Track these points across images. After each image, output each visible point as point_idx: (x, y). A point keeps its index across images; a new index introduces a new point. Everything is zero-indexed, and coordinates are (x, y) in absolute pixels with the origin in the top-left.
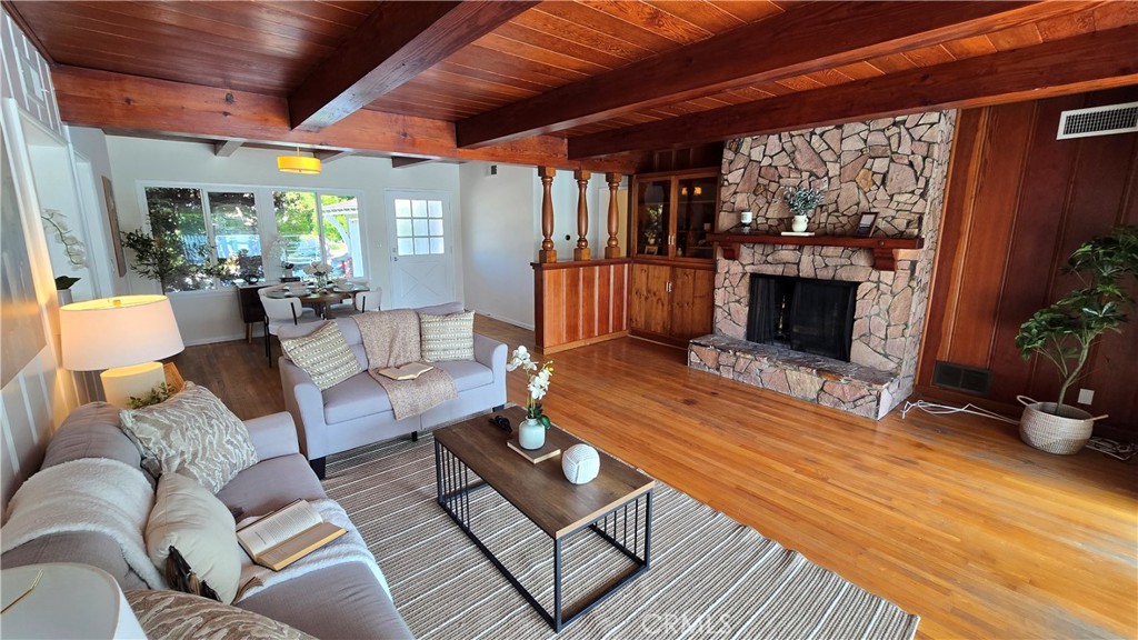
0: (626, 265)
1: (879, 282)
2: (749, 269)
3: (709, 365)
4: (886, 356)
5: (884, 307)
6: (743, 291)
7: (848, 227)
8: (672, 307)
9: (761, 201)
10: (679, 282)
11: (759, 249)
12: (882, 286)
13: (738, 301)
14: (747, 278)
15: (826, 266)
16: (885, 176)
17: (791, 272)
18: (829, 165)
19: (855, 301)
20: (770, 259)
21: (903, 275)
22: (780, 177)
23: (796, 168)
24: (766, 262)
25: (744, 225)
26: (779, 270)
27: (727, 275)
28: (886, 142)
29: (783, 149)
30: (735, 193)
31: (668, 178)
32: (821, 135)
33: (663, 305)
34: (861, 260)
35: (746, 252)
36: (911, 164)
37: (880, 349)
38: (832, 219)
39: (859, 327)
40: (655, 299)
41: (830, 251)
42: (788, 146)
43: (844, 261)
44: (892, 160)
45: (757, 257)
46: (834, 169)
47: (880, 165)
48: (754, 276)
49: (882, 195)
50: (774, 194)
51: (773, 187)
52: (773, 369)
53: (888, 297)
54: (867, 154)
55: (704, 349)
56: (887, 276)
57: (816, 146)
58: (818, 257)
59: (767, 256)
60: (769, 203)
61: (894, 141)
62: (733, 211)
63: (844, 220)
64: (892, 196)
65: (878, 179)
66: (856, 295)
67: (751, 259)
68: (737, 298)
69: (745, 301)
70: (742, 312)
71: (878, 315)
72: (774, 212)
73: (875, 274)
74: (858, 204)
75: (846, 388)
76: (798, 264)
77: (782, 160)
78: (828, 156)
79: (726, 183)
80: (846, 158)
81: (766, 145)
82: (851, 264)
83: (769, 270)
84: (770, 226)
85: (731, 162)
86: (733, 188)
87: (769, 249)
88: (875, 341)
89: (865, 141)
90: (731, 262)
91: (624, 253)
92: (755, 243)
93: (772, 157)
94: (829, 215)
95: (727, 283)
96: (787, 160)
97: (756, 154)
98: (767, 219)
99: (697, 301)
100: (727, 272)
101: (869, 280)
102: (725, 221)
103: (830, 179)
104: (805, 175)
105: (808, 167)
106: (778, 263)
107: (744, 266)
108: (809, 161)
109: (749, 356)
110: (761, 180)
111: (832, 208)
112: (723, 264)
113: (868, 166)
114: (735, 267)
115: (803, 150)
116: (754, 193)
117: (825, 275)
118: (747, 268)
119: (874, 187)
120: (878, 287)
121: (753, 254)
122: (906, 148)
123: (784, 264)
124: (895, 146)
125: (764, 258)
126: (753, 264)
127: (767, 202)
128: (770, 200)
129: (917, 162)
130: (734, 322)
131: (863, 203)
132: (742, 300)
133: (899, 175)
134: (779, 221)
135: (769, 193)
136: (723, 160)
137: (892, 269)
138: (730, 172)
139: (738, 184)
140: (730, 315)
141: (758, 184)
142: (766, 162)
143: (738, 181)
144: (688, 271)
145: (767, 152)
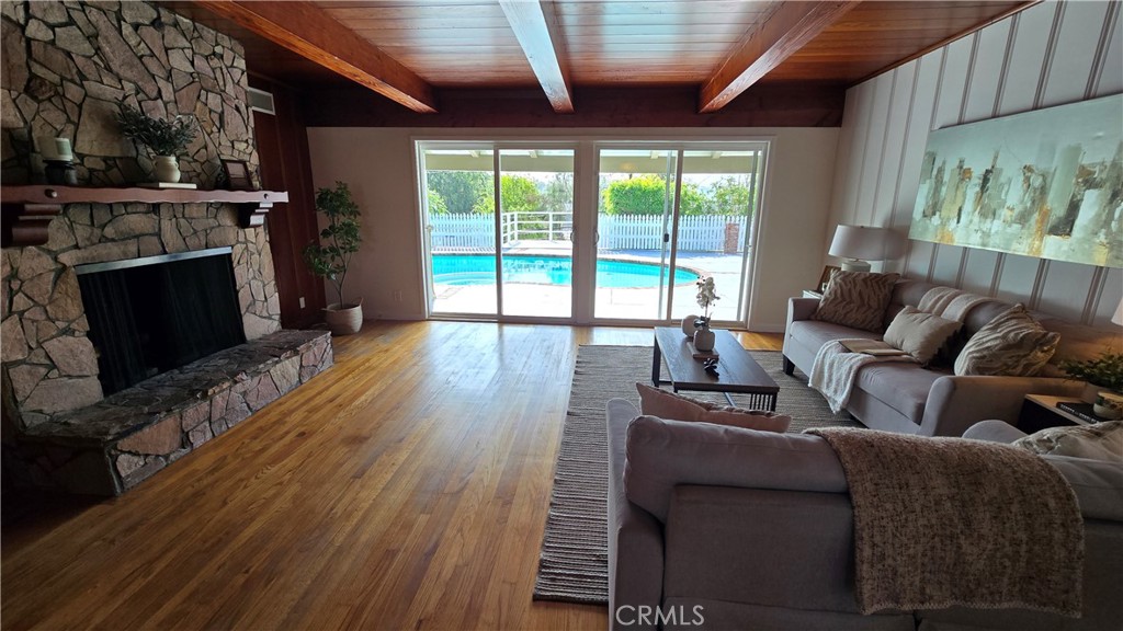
1: (246, 241)
2: (68, 259)
4: (270, 318)
5: (256, 268)
6: (75, 309)
9: (55, 116)
11: (82, 215)
12: (250, 245)
13: (68, 331)
14: (73, 282)
15: (195, 232)
16: (221, 116)
17: (152, 249)
18: (160, 83)
19: (232, 269)
20: (109, 231)
22: (83, 77)
23: (108, 69)
24: (104, 239)
25: (61, 165)
26: (131, 250)
27: (17, 285)
28: (212, 75)
29: (72, 21)
32: (136, 28)
34: (228, 218)
36: (237, 109)
37: (265, 314)
39: (244, 298)
41: (194, 209)
42: (80, 18)
43: (212, 222)
44: (223, 100)
45: (82, 232)
46: (168, 93)
47: (214, 101)
49: (223, 139)
50: (80, 106)
51: (73, 92)
53: (256, 257)
54: (198, 82)
56: (250, 231)
57: (131, 42)
58: (182, 221)
59: (103, 227)
60: (77, 126)
61: (218, 74)
64: (232, 143)
65: (216, 117)
66: (231, 263)
67: (67, 240)
68: (61, 325)
69: (83, 325)
70: (80, 352)
71: (254, 278)
72: (94, 143)
73: (241, 232)
74: (206, 147)
76: (158, 235)
77: (76, 43)
78: (153, 66)
80: (180, 81)
82: (219, 225)
83: (114, 253)
84: (91, 171)
87: (103, 214)
88: (259, 306)
89: (193, 64)
93: (51, 27)
96: (87, 48)
98: (80, 156)
101: (238, 242)
103: (166, 104)
104: (129, 87)
105: (129, 74)
106: (124, 238)
107: (54, 255)
108: (129, 65)
110: (37, 69)
113: (203, 98)
115: (112, 40)
116: (28, 92)
117: (196, 245)
118: (65, 258)
119: (215, 129)
120: (247, 248)
121: (71, 227)
122: (230, 89)
123: (137, 237)
124: (221, 83)
125: (97, 232)
126: (77, 247)
127: (69, 120)
128: (75, 119)
129: (243, 108)
130: (70, 377)
131: (211, 147)
132: (74, 326)
133: (233, 119)
134: (105, 159)
135: (68, 104)
137: (255, 226)
140: (54, 367)
141: (33, 77)
142: (38, 31)
145: (35, 10)
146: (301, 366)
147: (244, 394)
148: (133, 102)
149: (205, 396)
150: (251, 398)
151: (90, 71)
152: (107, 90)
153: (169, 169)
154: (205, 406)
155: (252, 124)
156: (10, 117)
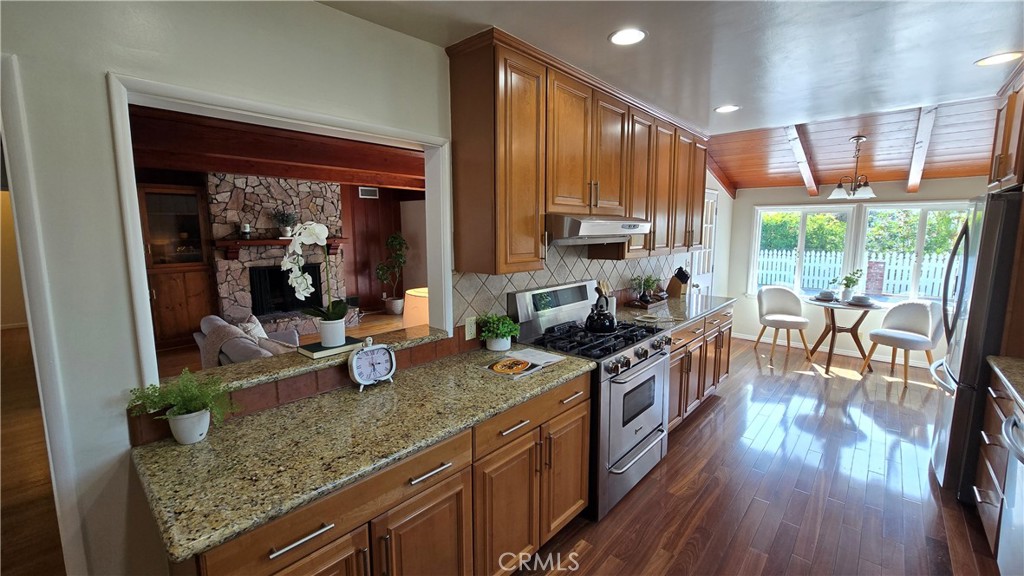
1: (329, 261)
2: (247, 265)
5: (334, 273)
6: (246, 282)
9: (250, 216)
11: (254, 250)
12: (331, 263)
13: (243, 290)
14: (247, 272)
16: (322, 207)
18: (294, 198)
19: (320, 273)
20: (263, 255)
21: (339, 256)
22: (262, 202)
23: (272, 197)
24: (261, 258)
25: (246, 233)
26: (271, 263)
27: (228, 272)
28: (320, 191)
29: (261, 184)
30: (225, 209)
32: (285, 180)
34: (320, 251)
35: (243, 254)
36: (332, 203)
37: (336, 295)
39: (324, 287)
42: (264, 182)
43: (311, 252)
44: (324, 200)
45: (253, 256)
46: (296, 201)
47: (319, 201)
48: (252, 269)
49: (323, 217)
50: (259, 212)
51: (258, 207)
52: (305, 321)
53: (334, 268)
54: (312, 195)
56: (332, 257)
57: (283, 185)
59: (261, 254)
60: (257, 219)
61: (324, 189)
62: (226, 223)
64: (327, 218)
65: (319, 208)
66: (319, 270)
67: (248, 258)
68: (241, 287)
69: (248, 288)
70: (246, 298)
71: (332, 278)
72: (262, 224)
74: (312, 221)
77: (261, 191)
78: (291, 192)
79: (215, 201)
80: (302, 196)
81: (247, 179)
83: (264, 263)
84: (260, 234)
85: (217, 186)
86: (223, 206)
87: (262, 249)
89: (310, 188)
90: (230, 262)
92: (251, 246)
93: (253, 187)
95: (229, 278)
96: (265, 191)
97: (240, 183)
98: (258, 230)
99: (193, 299)
100: (229, 269)
101: (324, 261)
102: (219, 230)
103: (295, 206)
104: (280, 202)
105: (280, 197)
106: (269, 258)
107: (243, 263)
108: (281, 194)
110: (247, 202)
112: (222, 264)
113: (314, 201)
114: (235, 265)
115: (275, 187)
116: (243, 210)
118: (246, 264)
119: (318, 213)
121: (250, 254)
122: (329, 195)
123: (275, 258)
124: (324, 193)
125: (259, 255)
126: (251, 261)
128: (257, 216)
129: (335, 202)
130: (241, 306)
131: (315, 221)
132: (246, 288)
133: (329, 208)
134: (266, 230)
135: (255, 212)
136: (209, 184)
137: (335, 254)
138: (218, 193)
139: (227, 203)
140: (236, 301)
141: (245, 205)
142: (249, 190)
143: (227, 201)
144: (174, 276)
145: (249, 183)
147: (296, 326)
148: (280, 207)
149: (275, 322)
151: (265, 199)
152: (271, 204)
153: (286, 231)
154: (275, 326)
155: (340, 207)
156: (236, 219)
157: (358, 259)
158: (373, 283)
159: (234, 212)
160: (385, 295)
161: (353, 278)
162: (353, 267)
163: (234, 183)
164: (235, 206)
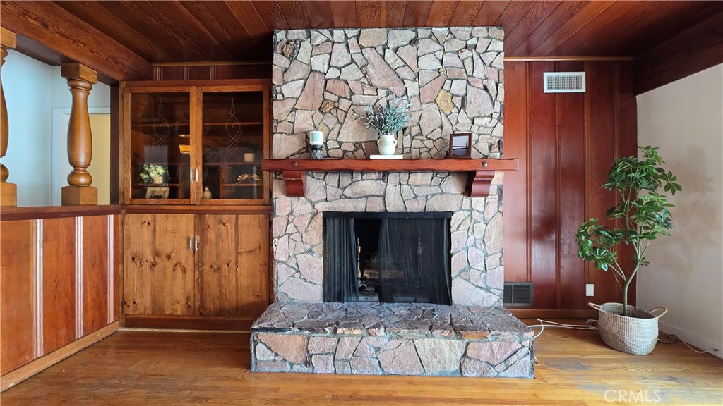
0: (111, 218)
1: (471, 210)
2: (322, 207)
3: (292, 360)
4: (487, 289)
5: (479, 236)
6: (317, 239)
7: (434, 152)
8: (201, 273)
9: (331, 121)
10: (211, 235)
11: (332, 180)
12: (475, 214)
13: (310, 252)
14: (319, 219)
15: (416, 197)
16: (464, 98)
17: (376, 207)
18: (408, 84)
19: (449, 234)
20: (348, 192)
21: (492, 199)
22: (352, 93)
23: (370, 84)
24: (344, 197)
25: (315, 148)
26: (359, 206)
27: (291, 218)
28: (460, 65)
29: (353, 61)
30: (294, 110)
31: (184, 89)
32: (396, 50)
33: (185, 272)
34: (452, 187)
35: (313, 184)
36: (485, 88)
37: (481, 284)
38: (417, 143)
39: (457, 262)
40: (169, 265)
41: (418, 178)
42: (358, 58)
43: (434, 189)
44: (469, 84)
45: (331, 191)
46: (413, 88)
47: (458, 87)
48: (327, 216)
49: (463, 117)
50: (346, 112)
51: (344, 104)
52: (395, 343)
53: (481, 226)
54: (444, 75)
55: (280, 334)
56: (478, 202)
57: (390, 61)
58: (405, 187)
59: (345, 188)
60: (342, 124)
61: (468, 63)
62: (293, 133)
63: (429, 144)
64: (472, 119)
65: (458, 101)
66: (449, 227)
67: (321, 194)
68: (308, 247)
69: (319, 249)
70: (315, 266)
71: (475, 246)
72: (350, 134)
73: (466, 200)
74: (441, 127)
75: (495, 345)
76: (383, 196)
77: (352, 74)
78: (404, 73)
79: (279, 97)
80: (424, 78)
81: (331, 54)
82: (442, 193)
83: (347, 206)
84: (345, 152)
85: (285, 71)
86: (290, 104)
87: (345, 180)
88: (475, 275)
89: (442, 62)
90: (294, 199)
91: (104, 199)
92: (326, 173)
93: (340, 69)
94: (413, 138)
95: (291, 228)
96: (359, 74)
97: (319, 63)
98: (340, 143)
99: (243, 259)
100: (290, 214)
101: (461, 209)
102: (283, 146)
103: (409, 98)
104: (382, 93)
105: (384, 84)
106: (358, 197)
107: (313, 204)
108: (385, 77)
109: (358, 332)
110: (327, 96)
111: (415, 130)
112: (283, 203)
113: (446, 87)
114: (300, 206)
115: (377, 64)
116: (320, 110)
117: (415, 207)
118: (318, 207)
119: (455, 110)
120: (471, 216)
121: (325, 188)
122: (479, 72)
123: (367, 197)
124: (469, 69)
125: (340, 191)
126: (326, 200)
127: (338, 122)
128: (341, 120)
129: (492, 86)
130: (305, 280)
131: (447, 126)
132: (314, 249)
133: (478, 100)
134: (355, 144)
135: (340, 112)
136: (274, 68)
137: (485, 195)
138: (285, 83)
139: (297, 99)
140: (298, 271)
141: (325, 100)
142: (333, 74)
143: (297, 95)
144: (225, 217)
145: (333, 63)
146: (465, 354)
147: (378, 349)
148: (383, 103)
150: (385, 358)
151: (357, 88)
152: (368, 98)
153: (385, 144)
154: (332, 341)
155: (501, 97)
156: (308, 125)
157: (535, 212)
158: (564, 262)
159: (307, 114)
160: (590, 290)
161: (522, 247)
162: (523, 228)
163: (310, 65)
164: (309, 103)
